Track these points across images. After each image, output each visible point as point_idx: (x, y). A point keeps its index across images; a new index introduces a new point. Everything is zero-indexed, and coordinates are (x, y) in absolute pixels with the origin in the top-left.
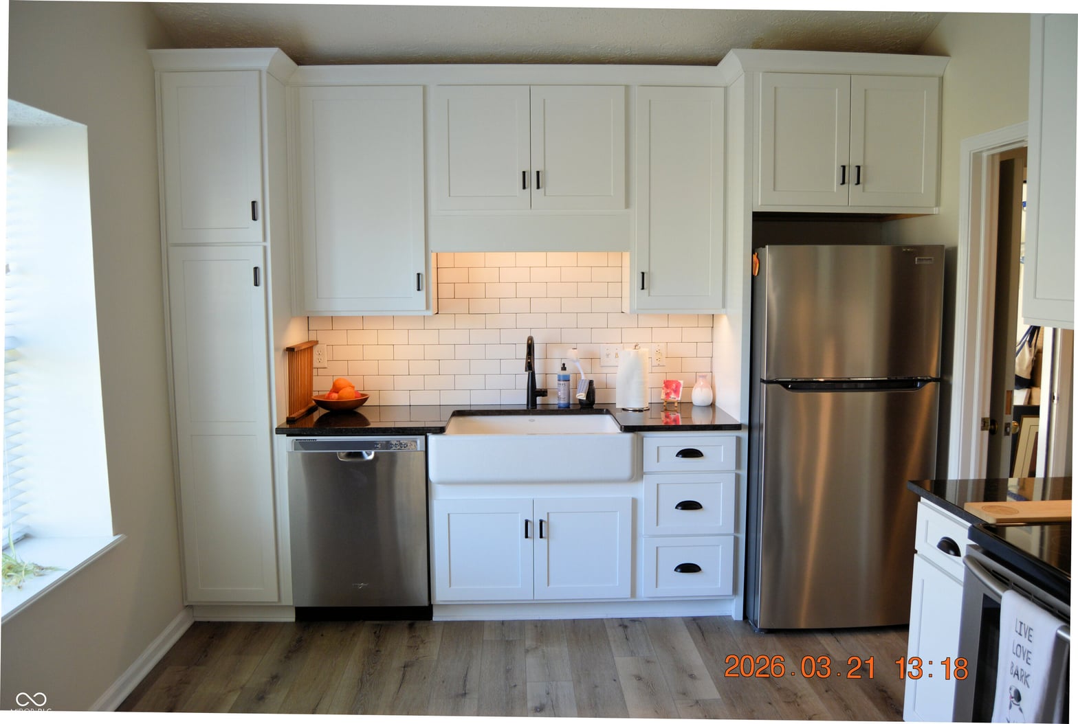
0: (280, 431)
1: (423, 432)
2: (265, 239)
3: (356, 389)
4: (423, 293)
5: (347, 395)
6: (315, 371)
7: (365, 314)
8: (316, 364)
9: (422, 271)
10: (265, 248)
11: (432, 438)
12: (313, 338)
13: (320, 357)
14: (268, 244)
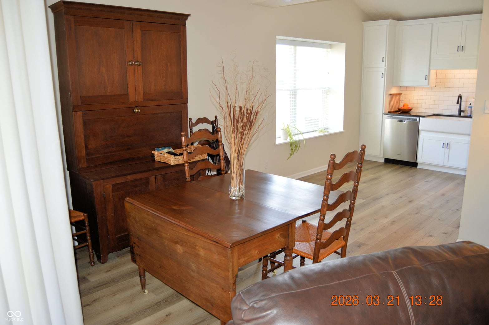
0: (385, 114)
1: (419, 116)
2: (385, 66)
3: (409, 107)
4: (427, 81)
5: (406, 108)
6: (400, 102)
7: (415, 86)
8: (401, 100)
9: (427, 74)
10: (385, 69)
11: (421, 118)
12: (401, 93)
13: (402, 98)
14: (386, 68)
